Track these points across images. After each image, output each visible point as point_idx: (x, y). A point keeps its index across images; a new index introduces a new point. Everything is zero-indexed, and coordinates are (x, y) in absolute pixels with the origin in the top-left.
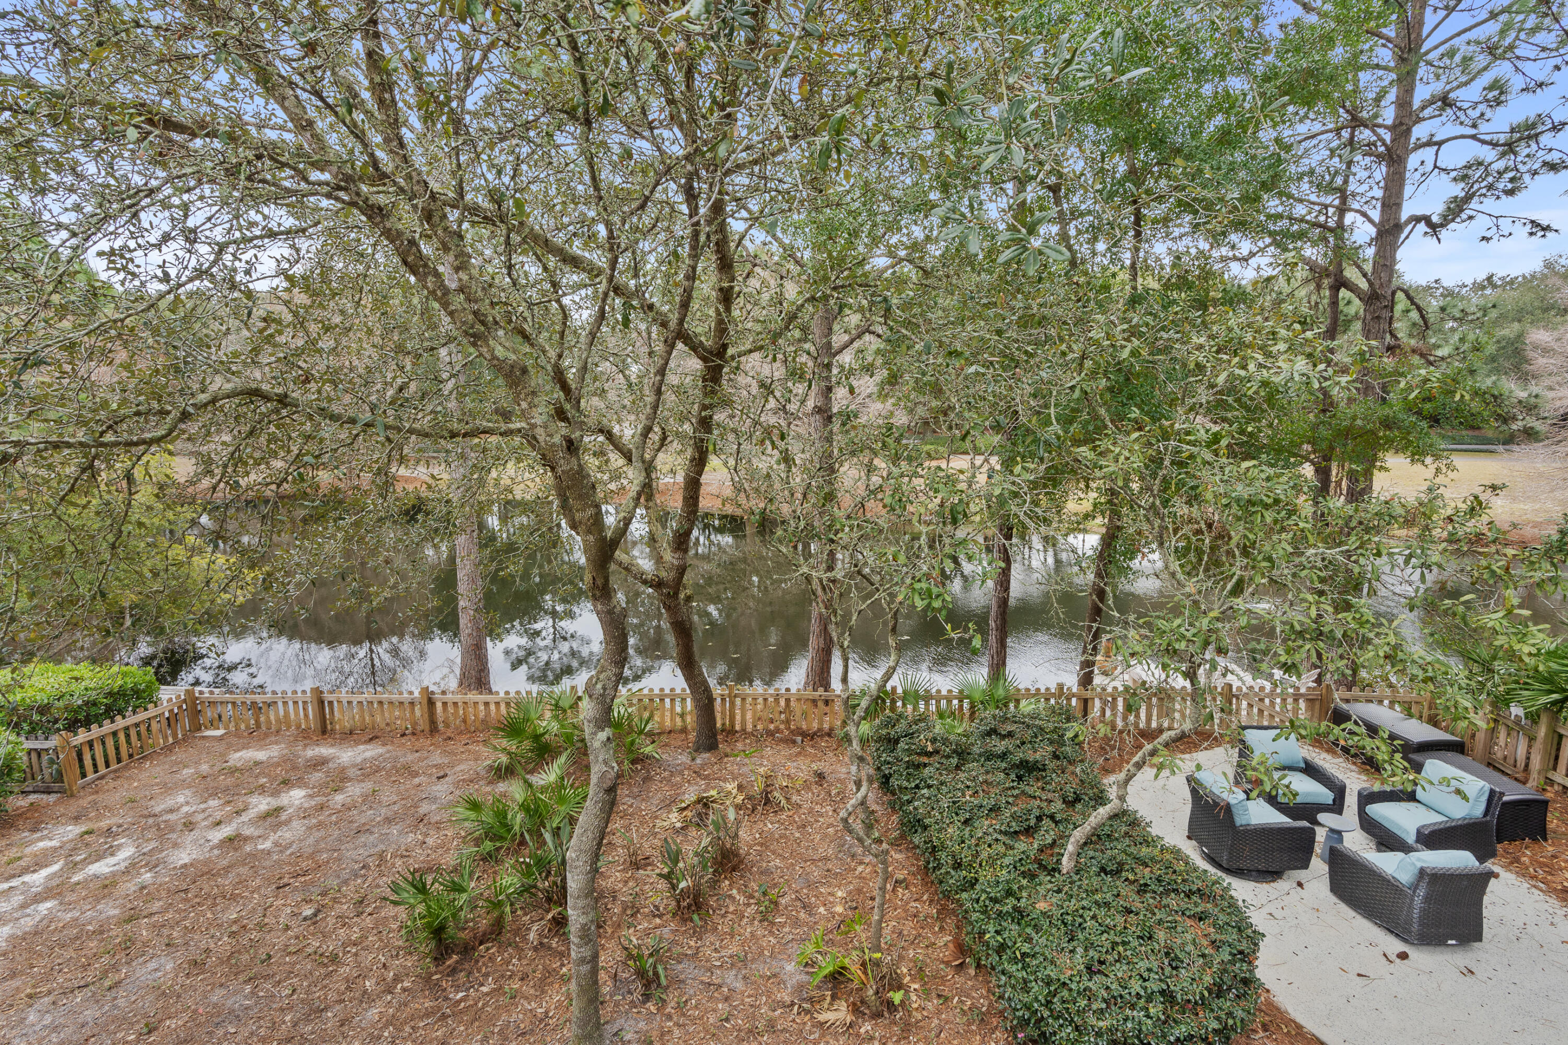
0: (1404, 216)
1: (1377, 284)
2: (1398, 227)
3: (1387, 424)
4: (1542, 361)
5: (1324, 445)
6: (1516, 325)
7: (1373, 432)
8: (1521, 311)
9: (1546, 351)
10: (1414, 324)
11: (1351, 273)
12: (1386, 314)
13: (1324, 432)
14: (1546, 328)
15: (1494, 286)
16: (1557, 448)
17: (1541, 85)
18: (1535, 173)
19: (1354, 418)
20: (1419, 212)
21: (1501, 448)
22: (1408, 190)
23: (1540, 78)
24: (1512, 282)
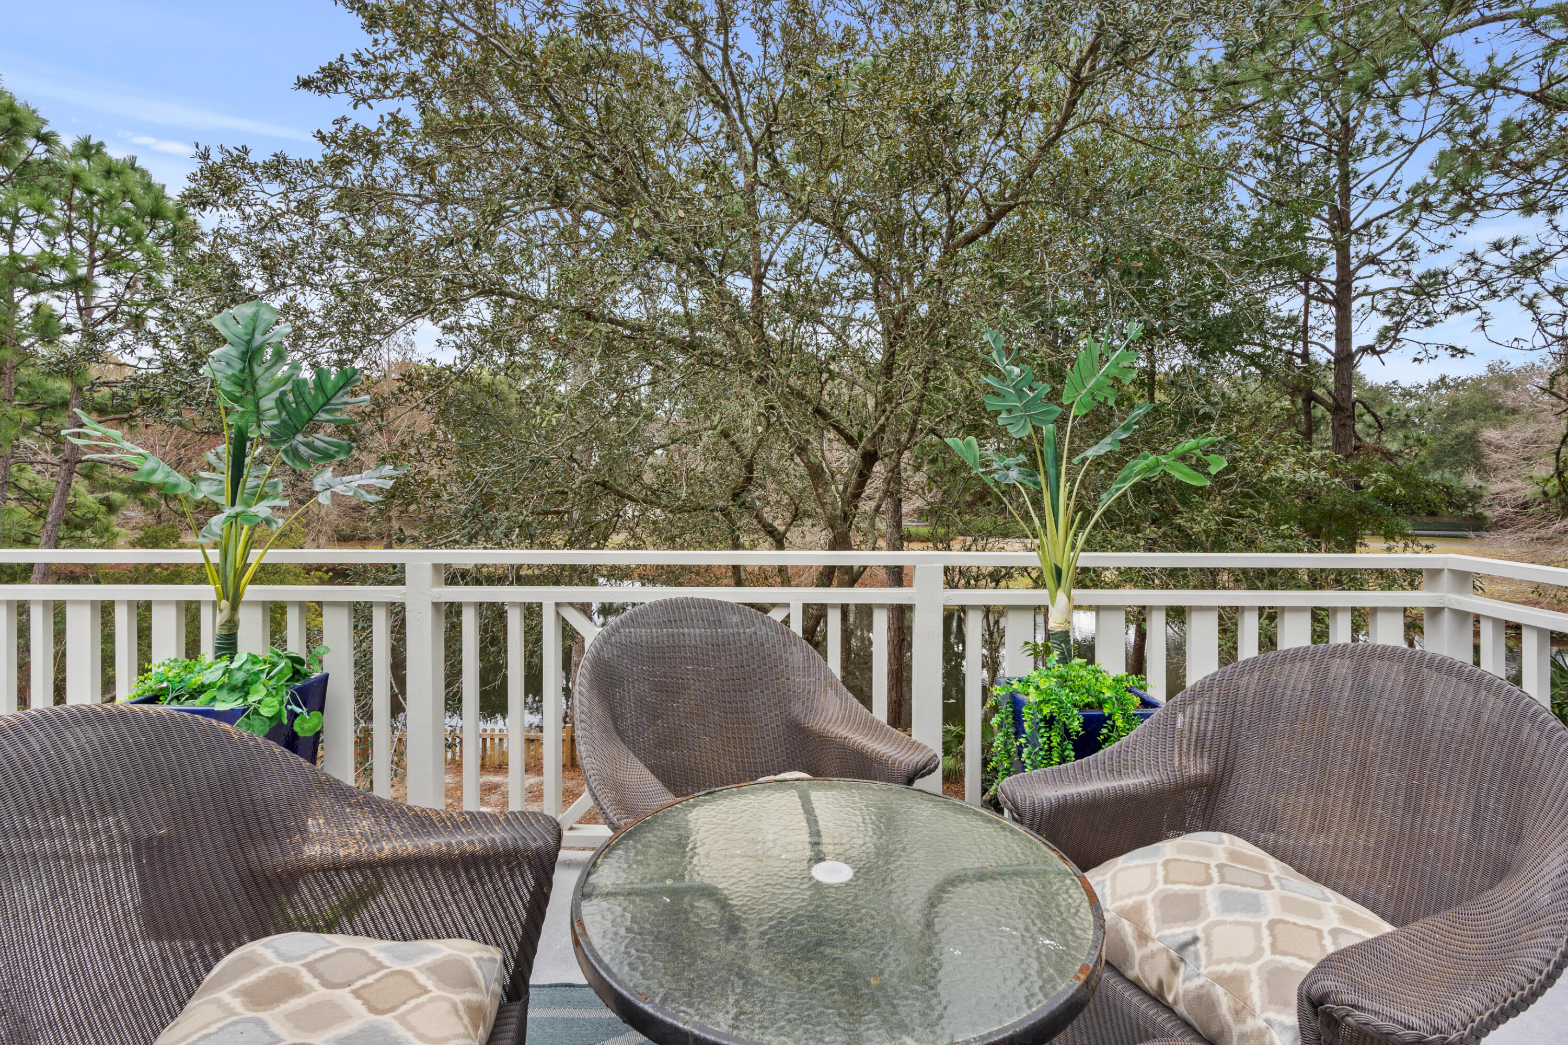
0: (1354, 348)
1: (1340, 398)
2: (1351, 356)
3: (1362, 508)
4: (1496, 456)
5: (1313, 525)
6: (1472, 423)
7: (1349, 515)
8: (1473, 409)
9: (1499, 448)
10: (1370, 426)
11: (1319, 392)
12: (1349, 422)
13: (1312, 515)
14: (1494, 427)
15: (1448, 387)
16: (1520, 534)
17: (1442, 247)
18: (1446, 314)
19: (1334, 504)
20: (1365, 344)
21: (1471, 534)
22: (1354, 326)
23: (1442, 242)
24: (1463, 382)
